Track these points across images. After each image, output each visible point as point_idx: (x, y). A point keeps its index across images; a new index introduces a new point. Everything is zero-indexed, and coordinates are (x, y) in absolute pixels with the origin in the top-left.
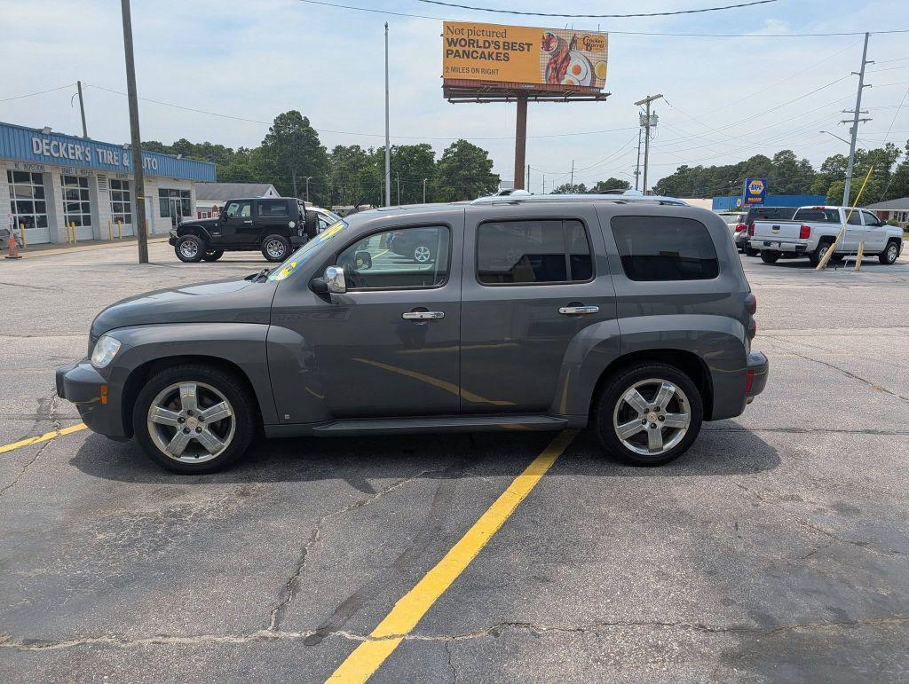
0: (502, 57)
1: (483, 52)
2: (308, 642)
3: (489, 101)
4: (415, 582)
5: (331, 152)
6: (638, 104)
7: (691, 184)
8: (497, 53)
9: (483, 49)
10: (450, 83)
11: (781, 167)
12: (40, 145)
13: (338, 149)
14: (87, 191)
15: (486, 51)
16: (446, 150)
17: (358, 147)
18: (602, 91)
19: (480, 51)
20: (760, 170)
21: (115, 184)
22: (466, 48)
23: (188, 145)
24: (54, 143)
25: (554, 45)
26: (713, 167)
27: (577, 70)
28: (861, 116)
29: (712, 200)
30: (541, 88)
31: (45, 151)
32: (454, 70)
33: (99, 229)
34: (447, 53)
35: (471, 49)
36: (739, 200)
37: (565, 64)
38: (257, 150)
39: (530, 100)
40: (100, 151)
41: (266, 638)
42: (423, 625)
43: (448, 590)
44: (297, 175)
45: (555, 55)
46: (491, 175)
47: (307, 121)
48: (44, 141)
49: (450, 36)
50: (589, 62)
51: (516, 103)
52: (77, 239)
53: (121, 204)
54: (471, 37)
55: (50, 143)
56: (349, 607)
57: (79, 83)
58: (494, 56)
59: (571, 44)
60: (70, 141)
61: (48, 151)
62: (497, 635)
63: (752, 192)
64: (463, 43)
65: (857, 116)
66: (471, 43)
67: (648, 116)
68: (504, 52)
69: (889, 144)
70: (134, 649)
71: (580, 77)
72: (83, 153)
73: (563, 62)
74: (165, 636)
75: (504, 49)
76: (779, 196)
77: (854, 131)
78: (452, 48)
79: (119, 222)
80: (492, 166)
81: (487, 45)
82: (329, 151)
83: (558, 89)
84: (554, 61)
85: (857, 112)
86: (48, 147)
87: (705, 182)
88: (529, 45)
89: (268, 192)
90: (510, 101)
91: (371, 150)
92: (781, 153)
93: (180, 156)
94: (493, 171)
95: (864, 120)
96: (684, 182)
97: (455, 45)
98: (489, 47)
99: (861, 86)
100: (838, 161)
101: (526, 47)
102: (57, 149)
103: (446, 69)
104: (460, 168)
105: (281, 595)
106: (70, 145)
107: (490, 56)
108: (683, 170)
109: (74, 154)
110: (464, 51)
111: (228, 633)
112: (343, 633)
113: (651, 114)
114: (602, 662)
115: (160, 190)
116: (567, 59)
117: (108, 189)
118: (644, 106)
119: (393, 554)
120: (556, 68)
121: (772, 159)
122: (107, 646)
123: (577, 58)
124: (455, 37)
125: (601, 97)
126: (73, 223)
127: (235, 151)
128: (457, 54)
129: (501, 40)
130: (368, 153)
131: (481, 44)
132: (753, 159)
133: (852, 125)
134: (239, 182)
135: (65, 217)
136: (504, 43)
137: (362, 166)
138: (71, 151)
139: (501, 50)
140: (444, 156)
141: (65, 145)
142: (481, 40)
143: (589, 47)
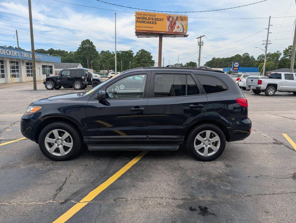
0: (154, 23)
1: (148, 21)
2: (62, 203)
3: (150, 37)
4: (97, 187)
5: (100, 53)
6: (197, 38)
7: (216, 63)
8: (153, 22)
9: (148, 20)
10: (137, 31)
11: (245, 58)
12: (3, 51)
13: (102, 52)
14: (18, 66)
15: (149, 21)
16: (137, 52)
17: (109, 51)
18: (186, 34)
19: (147, 21)
20: (238, 59)
21: (27, 64)
22: (143, 20)
23: (53, 50)
24: (7, 50)
25: (171, 19)
26: (223, 58)
27: (178, 27)
28: (268, 42)
29: (223, 69)
30: (167, 33)
31: (4, 53)
32: (139, 27)
33: (22, 79)
34: (137, 22)
35: (144, 20)
36: (231, 69)
37: (174, 25)
38: (76, 52)
39: (164, 37)
40: (22, 53)
41: (50, 203)
42: (96, 199)
43: (105, 189)
44: (89, 60)
45: (171, 22)
46: (152, 61)
47: (92, 43)
48: (4, 50)
49: (138, 16)
50: (182, 25)
51: (159, 38)
52: (14, 82)
53: (29, 70)
54: (144, 16)
55: (6, 50)
56: (76, 194)
57: (17, 30)
58: (152, 23)
59: (176, 19)
60: (13, 50)
61: (5, 53)
62: (115, 201)
63: (235, 66)
64: (142, 18)
65: (267, 42)
66: (144, 18)
67: (201, 42)
68: (155, 21)
69: (278, 51)
70: (12, 205)
71: (179, 29)
72: (17, 54)
73: (173, 25)
74: (21, 202)
75: (155, 20)
76: (244, 68)
77: (266, 47)
78: (138, 20)
79: (29, 76)
80: (152, 58)
81: (149, 19)
82: (99, 53)
83: (172, 33)
84: (171, 24)
85: (267, 41)
86: (5, 52)
87: (220, 63)
88: (163, 19)
89: (79, 66)
90: (157, 37)
91: (113, 52)
92: (245, 54)
93: (49, 55)
94: (152, 59)
95: (269, 44)
96: (214, 63)
97: (139, 19)
98: (150, 20)
99: (268, 33)
100: (262, 56)
101: (162, 20)
102: (8, 52)
103: (136, 27)
104: (142, 58)
105: (57, 191)
106: (13, 51)
107: (150, 22)
108: (214, 59)
109: (14, 54)
110: (142, 21)
111: (40, 201)
112: (72, 201)
113: (201, 41)
114: (143, 208)
115: (42, 66)
116: (175, 23)
117: (25, 65)
118: (199, 39)
119: (92, 180)
120: (171, 27)
121: (242, 56)
122: (5, 205)
123: (178, 24)
124: (139, 16)
125: (186, 36)
126: (13, 77)
127: (69, 52)
128: (140, 22)
129: (154, 18)
130: (112, 53)
131: (147, 19)
132: (236, 56)
133: (266, 45)
134: (70, 63)
135: (11, 74)
136: (155, 18)
137: (110, 57)
138: (13, 53)
139: (154, 21)
140: (137, 54)
141: (11, 51)
142: (147, 17)
143: (182, 20)
